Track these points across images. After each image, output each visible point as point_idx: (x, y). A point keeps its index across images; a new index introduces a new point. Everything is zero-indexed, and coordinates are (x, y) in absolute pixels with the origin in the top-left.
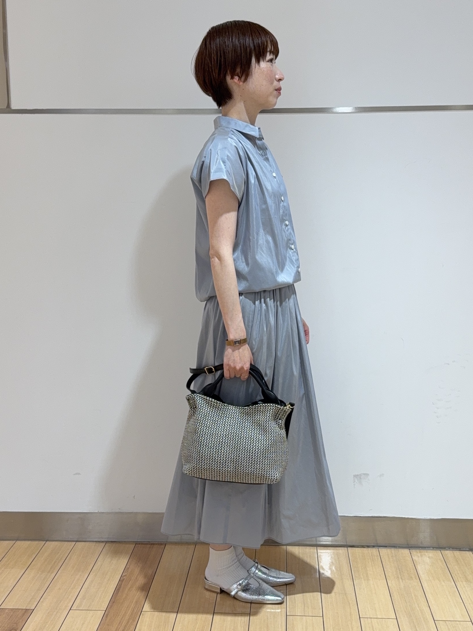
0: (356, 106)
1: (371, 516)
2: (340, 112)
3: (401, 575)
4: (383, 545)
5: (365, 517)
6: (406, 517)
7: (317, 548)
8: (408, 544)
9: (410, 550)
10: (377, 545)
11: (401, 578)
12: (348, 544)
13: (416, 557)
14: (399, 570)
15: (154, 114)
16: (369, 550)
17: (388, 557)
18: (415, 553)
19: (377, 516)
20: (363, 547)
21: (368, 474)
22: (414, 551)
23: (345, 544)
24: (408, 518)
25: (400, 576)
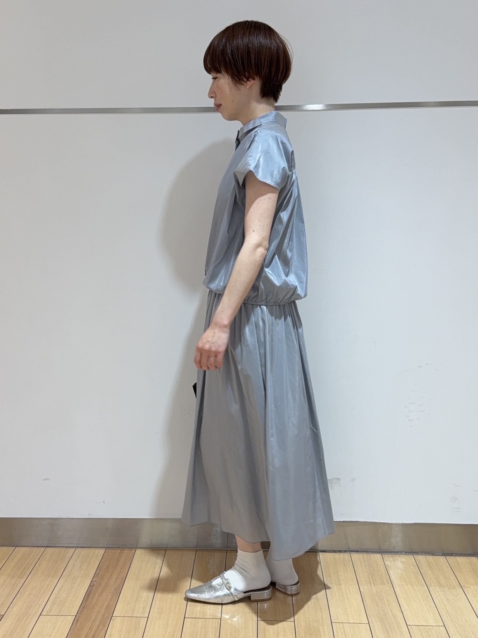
0: (327, 104)
2: (310, 109)
3: (373, 580)
4: (354, 550)
6: (379, 521)
8: (380, 549)
9: (383, 555)
10: (348, 550)
11: (373, 583)
12: (319, 549)
13: (388, 562)
14: (372, 575)
16: (340, 555)
17: (360, 562)
18: (387, 558)
22: (386, 555)
24: (380, 523)
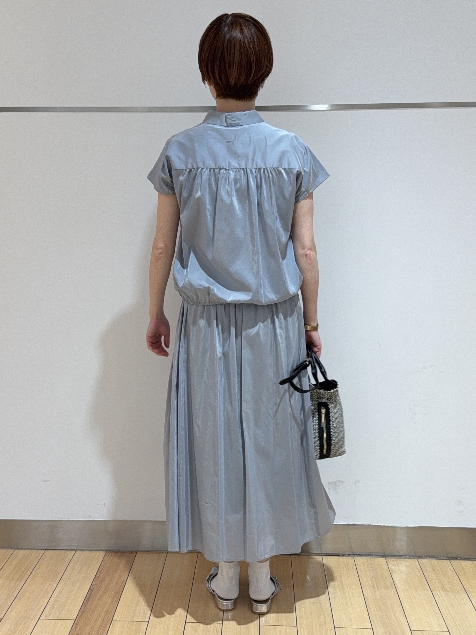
0: (331, 104)
1: (346, 524)
2: (314, 109)
4: (357, 554)
5: (340, 525)
6: (382, 525)
8: (384, 553)
9: (387, 559)
10: (352, 554)
11: (377, 587)
12: (322, 553)
14: (375, 579)
15: (124, 112)
16: (344, 559)
17: (364, 565)
18: (391, 562)
19: (353, 524)
20: (338, 555)
21: (344, 481)
22: (390, 559)
23: (320, 552)
24: (384, 526)
25: (376, 585)
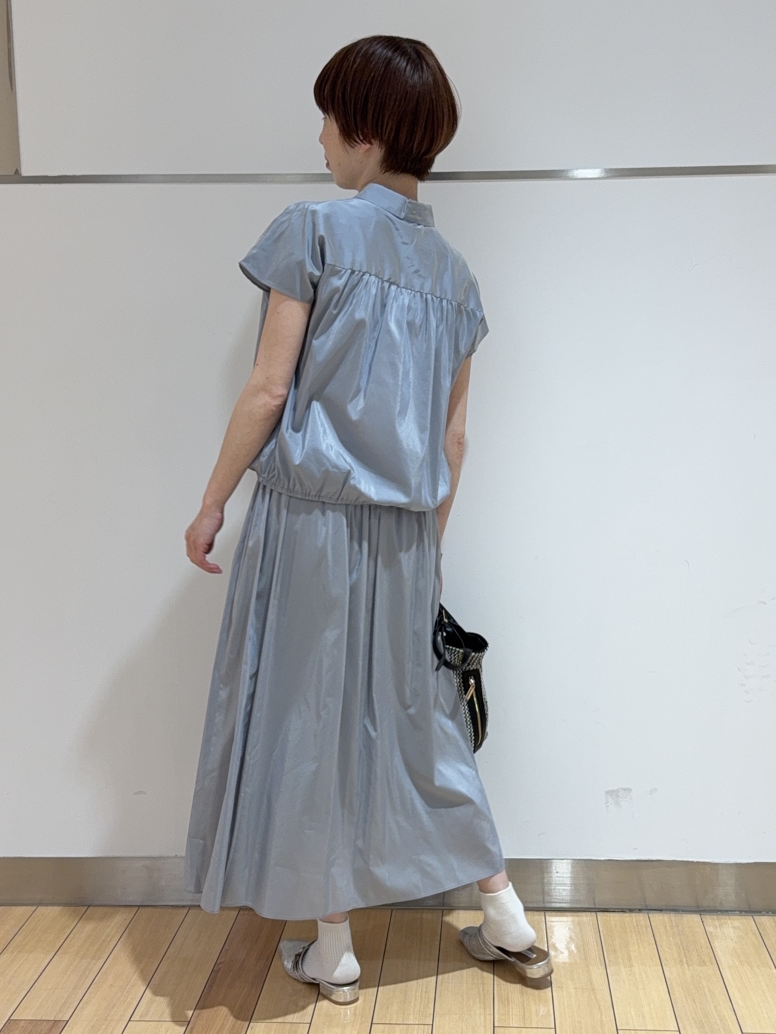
0: (607, 168)
1: (636, 859)
2: (579, 177)
3: (686, 958)
4: (655, 908)
5: (626, 861)
6: (695, 860)
7: (545, 913)
8: (698, 907)
9: (702, 916)
10: (646, 908)
11: (687, 963)
12: (597, 907)
13: (711, 927)
14: (684, 950)
16: (632, 916)
17: (665, 927)
18: (710, 921)
19: (646, 859)
20: (623, 911)
21: (631, 789)
22: (707, 917)
23: (593, 907)
24: (698, 863)
25: (684, 960)
